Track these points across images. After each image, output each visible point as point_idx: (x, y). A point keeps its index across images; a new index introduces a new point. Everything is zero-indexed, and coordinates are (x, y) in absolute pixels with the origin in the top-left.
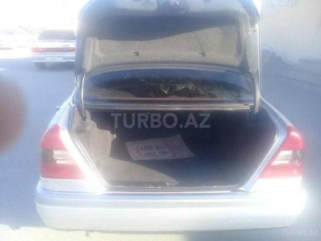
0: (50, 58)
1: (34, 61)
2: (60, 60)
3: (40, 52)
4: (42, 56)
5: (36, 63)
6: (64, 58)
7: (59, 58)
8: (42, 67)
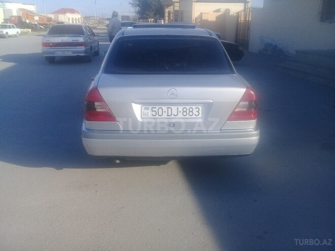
0: (60, 53)
1: (44, 55)
2: (70, 54)
3: (50, 46)
4: (53, 50)
5: (46, 57)
6: (74, 52)
7: (69, 52)
8: (52, 61)
